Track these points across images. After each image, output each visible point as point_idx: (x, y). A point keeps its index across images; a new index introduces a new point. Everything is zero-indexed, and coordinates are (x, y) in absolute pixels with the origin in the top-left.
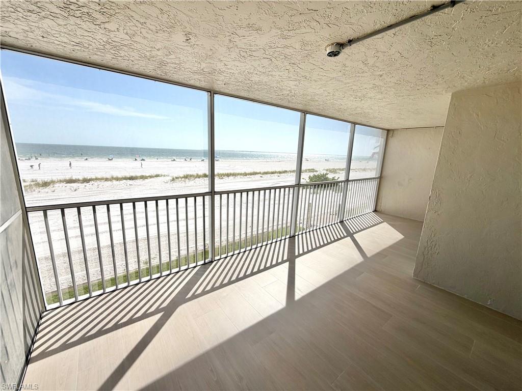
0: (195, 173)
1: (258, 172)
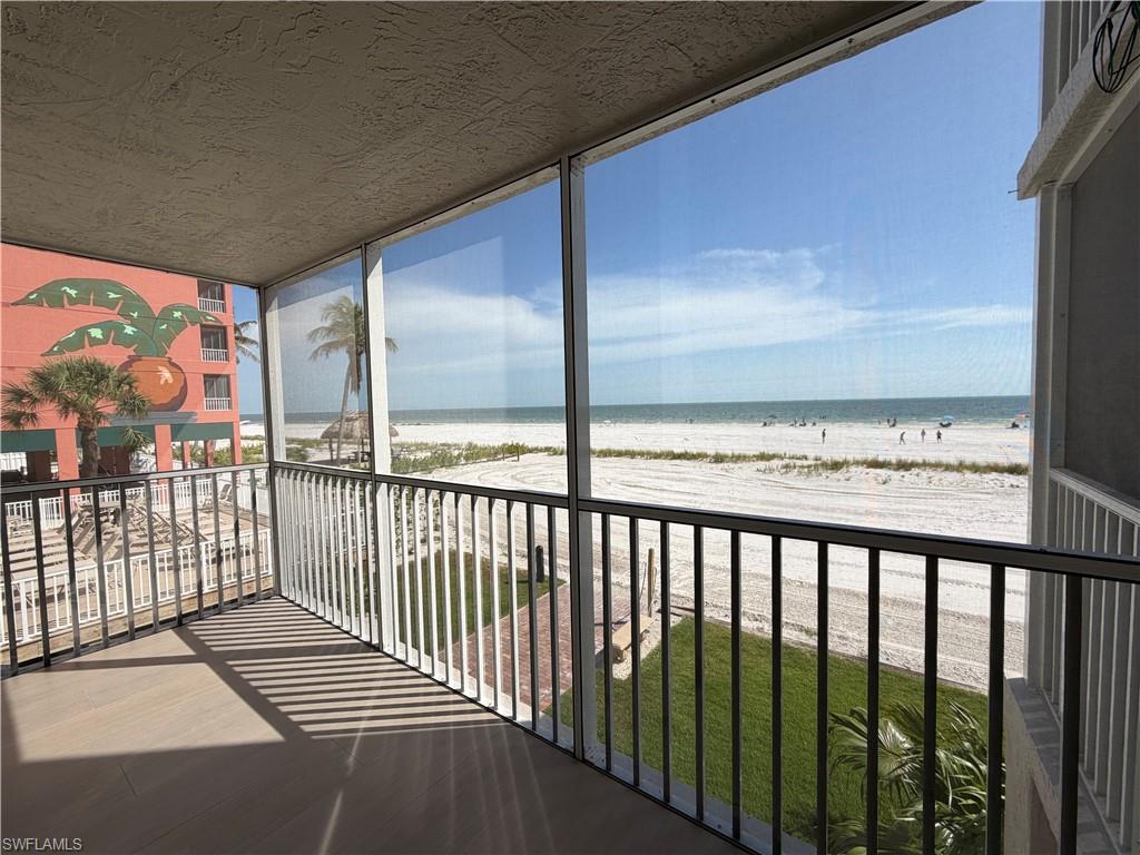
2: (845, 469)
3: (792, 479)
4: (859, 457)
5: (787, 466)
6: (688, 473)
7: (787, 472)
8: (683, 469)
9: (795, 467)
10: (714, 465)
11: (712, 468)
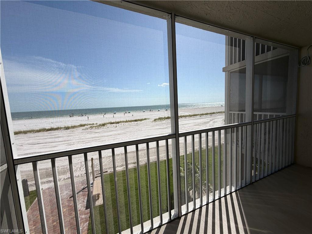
0: (163, 117)
1: (197, 114)
2: (106, 125)
3: (94, 130)
4: (108, 122)
5: (91, 127)
6: (57, 135)
7: (92, 129)
8: (54, 134)
9: (93, 127)
10: (66, 131)
11: (66, 132)
